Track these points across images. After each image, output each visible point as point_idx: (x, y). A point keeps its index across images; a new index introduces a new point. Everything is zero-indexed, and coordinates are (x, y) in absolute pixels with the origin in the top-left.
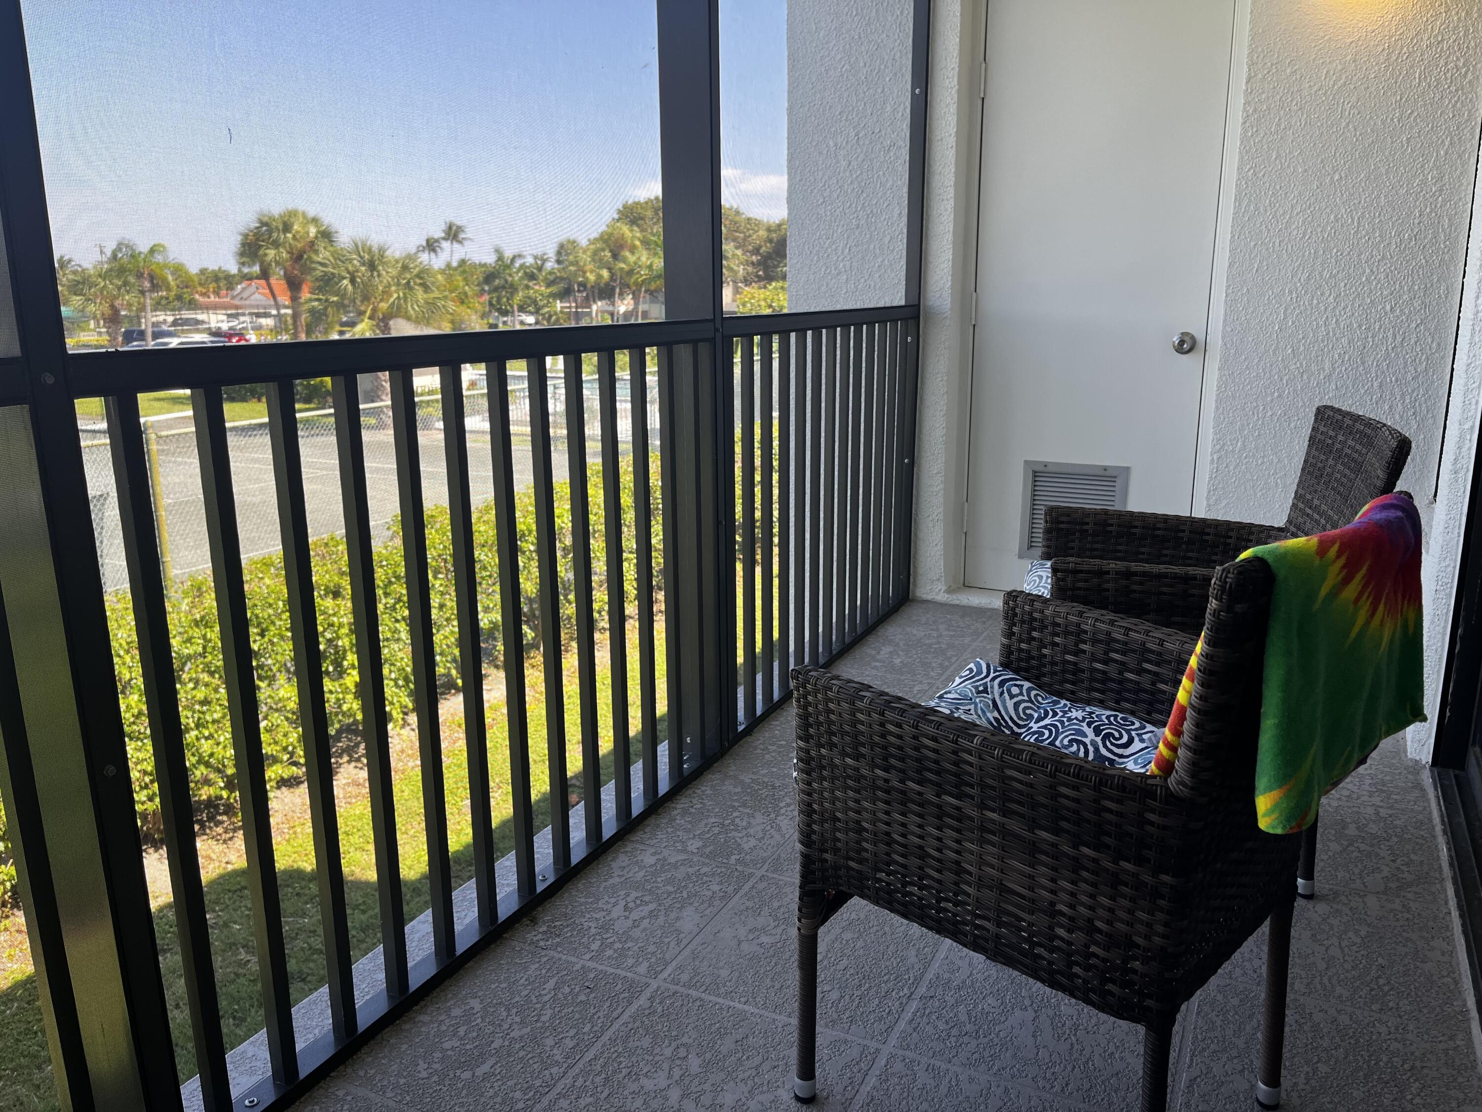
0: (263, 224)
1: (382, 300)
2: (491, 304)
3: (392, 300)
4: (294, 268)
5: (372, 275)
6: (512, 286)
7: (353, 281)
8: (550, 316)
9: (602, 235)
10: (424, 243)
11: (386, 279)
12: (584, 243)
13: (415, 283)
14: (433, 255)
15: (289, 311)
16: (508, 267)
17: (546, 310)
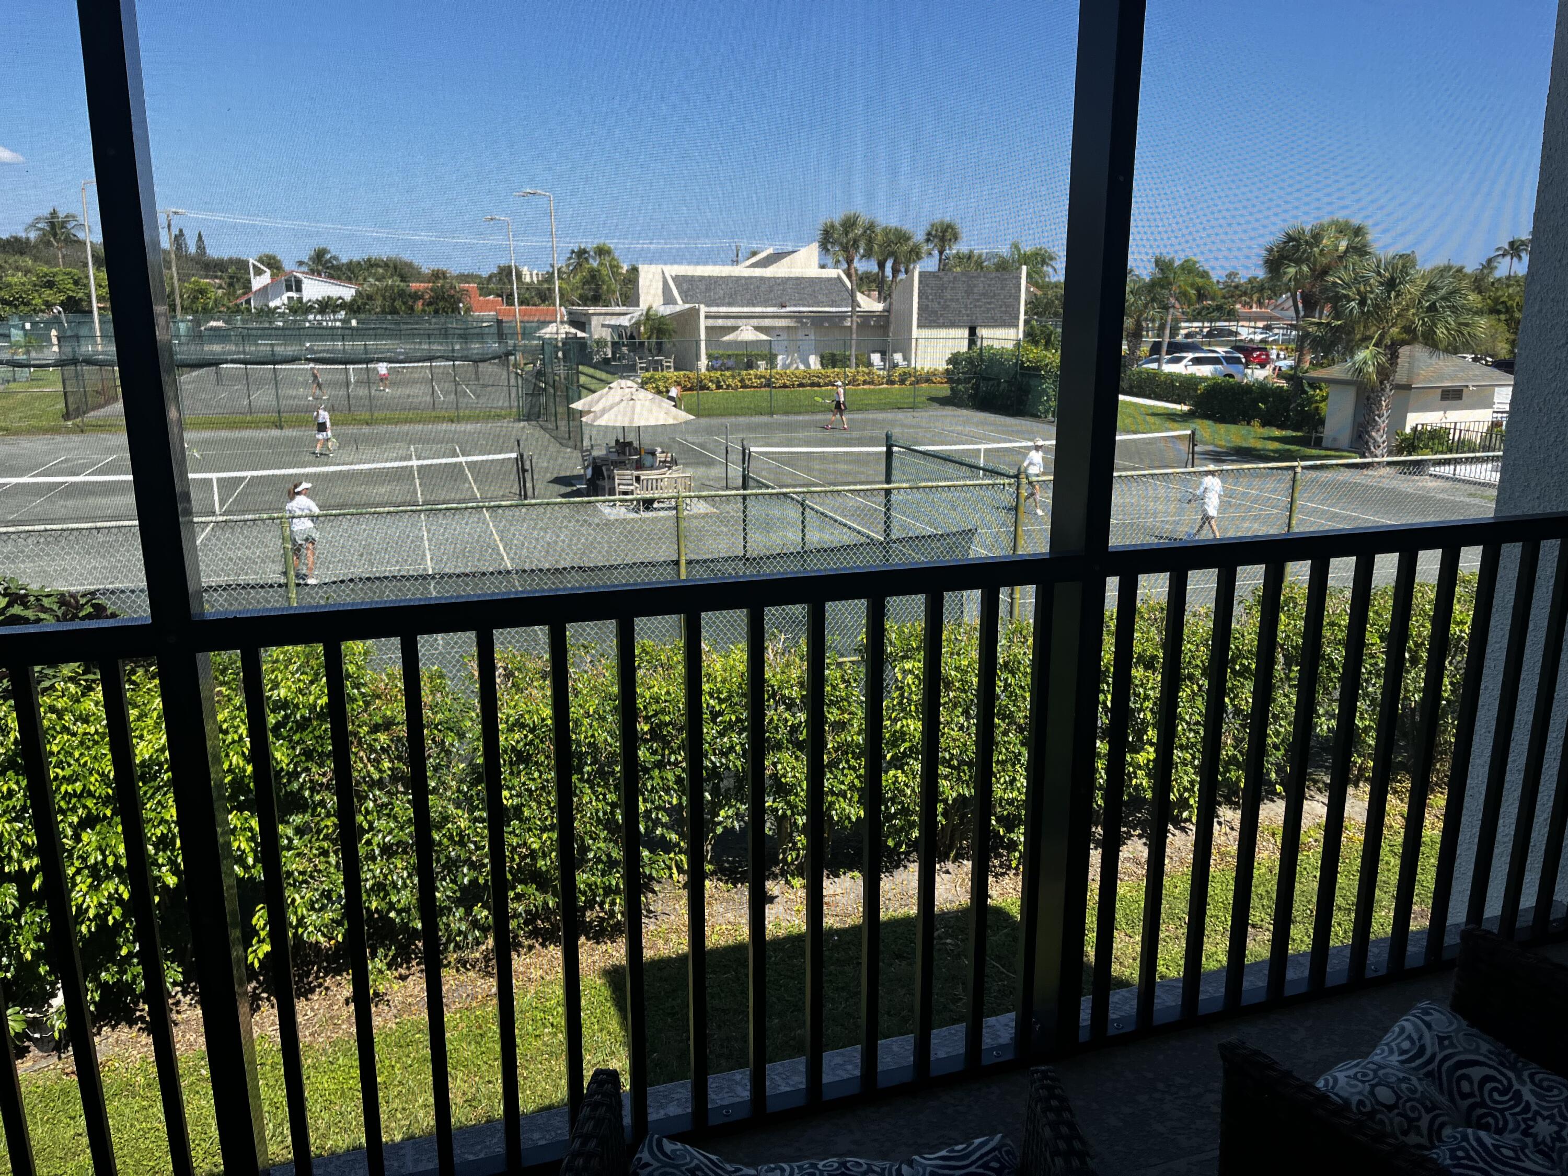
0: (1290, 238)
4: (1314, 286)
10: (1508, 245)
11: (1405, 300)
13: (1441, 306)
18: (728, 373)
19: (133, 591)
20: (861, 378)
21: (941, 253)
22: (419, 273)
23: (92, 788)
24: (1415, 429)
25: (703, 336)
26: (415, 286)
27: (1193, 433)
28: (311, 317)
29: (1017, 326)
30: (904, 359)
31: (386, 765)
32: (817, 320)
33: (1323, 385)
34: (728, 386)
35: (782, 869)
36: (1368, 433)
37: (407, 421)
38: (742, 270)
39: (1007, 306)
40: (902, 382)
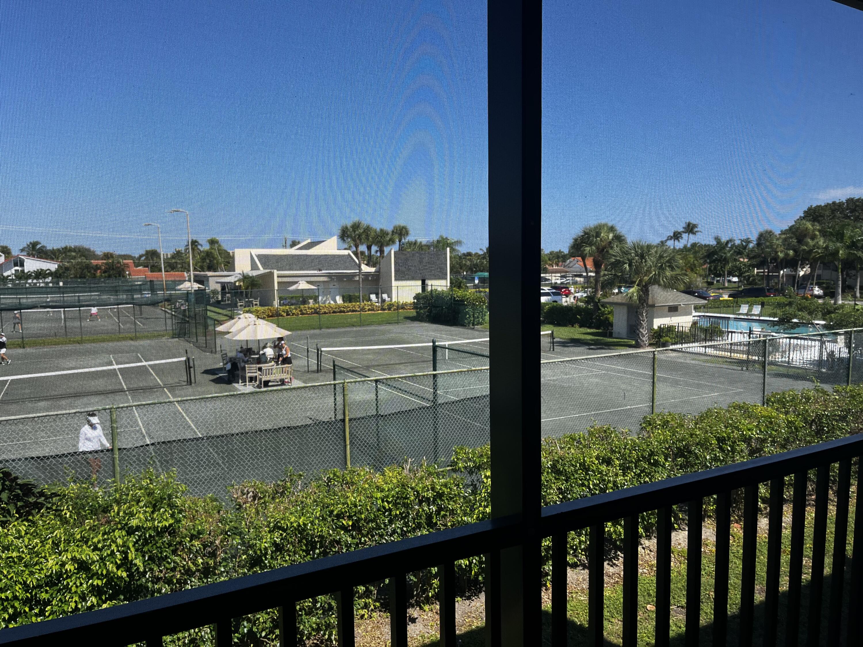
0: (586, 233)
1: (645, 275)
2: (710, 269)
3: (651, 275)
4: (599, 256)
5: (641, 262)
6: (725, 259)
7: (630, 265)
8: (749, 278)
9: (791, 228)
10: (672, 235)
11: (650, 263)
12: (777, 232)
13: (666, 266)
14: (676, 242)
15: (593, 274)
16: (724, 248)
17: (747, 274)
18: (293, 307)
19: (13, 460)
20: (367, 308)
21: (400, 241)
22: (94, 255)
23: (18, 594)
24: (659, 327)
25: (276, 287)
26: (94, 262)
27: (552, 333)
28: (30, 281)
29: (446, 279)
30: (388, 297)
31: (200, 561)
32: (340, 278)
33: (608, 306)
34: (293, 314)
35: (416, 601)
36: (638, 329)
37: (103, 341)
38: (293, 251)
39: (440, 269)
40: (389, 309)
